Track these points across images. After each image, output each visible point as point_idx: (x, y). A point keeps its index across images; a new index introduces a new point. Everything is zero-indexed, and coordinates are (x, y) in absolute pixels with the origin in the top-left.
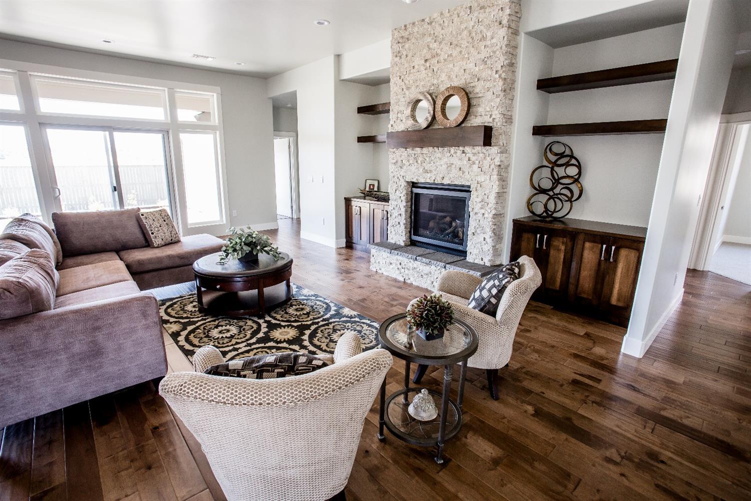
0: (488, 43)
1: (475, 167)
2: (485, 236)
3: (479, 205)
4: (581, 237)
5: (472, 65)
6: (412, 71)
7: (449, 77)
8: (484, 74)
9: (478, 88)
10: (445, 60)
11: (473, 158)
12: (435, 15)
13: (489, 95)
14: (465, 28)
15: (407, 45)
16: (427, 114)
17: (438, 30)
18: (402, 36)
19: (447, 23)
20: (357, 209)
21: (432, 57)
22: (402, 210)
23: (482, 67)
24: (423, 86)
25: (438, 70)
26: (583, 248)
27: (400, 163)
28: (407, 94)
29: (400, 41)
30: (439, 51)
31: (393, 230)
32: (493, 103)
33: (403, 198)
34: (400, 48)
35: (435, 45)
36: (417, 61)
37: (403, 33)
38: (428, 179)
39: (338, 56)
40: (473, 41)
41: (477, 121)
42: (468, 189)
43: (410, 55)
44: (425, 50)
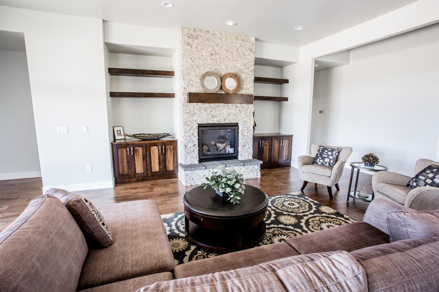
0: (247, 57)
1: (243, 114)
2: (249, 146)
3: (246, 132)
4: (274, 139)
5: (239, 65)
6: (200, 58)
7: (227, 68)
8: (245, 70)
9: (243, 76)
10: (224, 58)
11: (241, 110)
12: (217, 32)
13: (248, 81)
14: (235, 46)
15: (196, 41)
16: (216, 85)
17: (218, 41)
18: (191, 34)
19: (224, 40)
20: (130, 149)
21: (216, 54)
22: (196, 142)
23: (244, 67)
24: (210, 68)
25: (219, 62)
26: (274, 143)
27: (192, 112)
28: (197, 70)
29: (191, 36)
30: (220, 52)
31: (188, 156)
32: (250, 85)
33: (196, 134)
34: (191, 41)
35: (217, 48)
36: (205, 53)
37: (192, 32)
38: (215, 121)
39: (104, 21)
40: (239, 54)
41: (243, 92)
42: (236, 125)
43: (199, 48)
44: (211, 49)
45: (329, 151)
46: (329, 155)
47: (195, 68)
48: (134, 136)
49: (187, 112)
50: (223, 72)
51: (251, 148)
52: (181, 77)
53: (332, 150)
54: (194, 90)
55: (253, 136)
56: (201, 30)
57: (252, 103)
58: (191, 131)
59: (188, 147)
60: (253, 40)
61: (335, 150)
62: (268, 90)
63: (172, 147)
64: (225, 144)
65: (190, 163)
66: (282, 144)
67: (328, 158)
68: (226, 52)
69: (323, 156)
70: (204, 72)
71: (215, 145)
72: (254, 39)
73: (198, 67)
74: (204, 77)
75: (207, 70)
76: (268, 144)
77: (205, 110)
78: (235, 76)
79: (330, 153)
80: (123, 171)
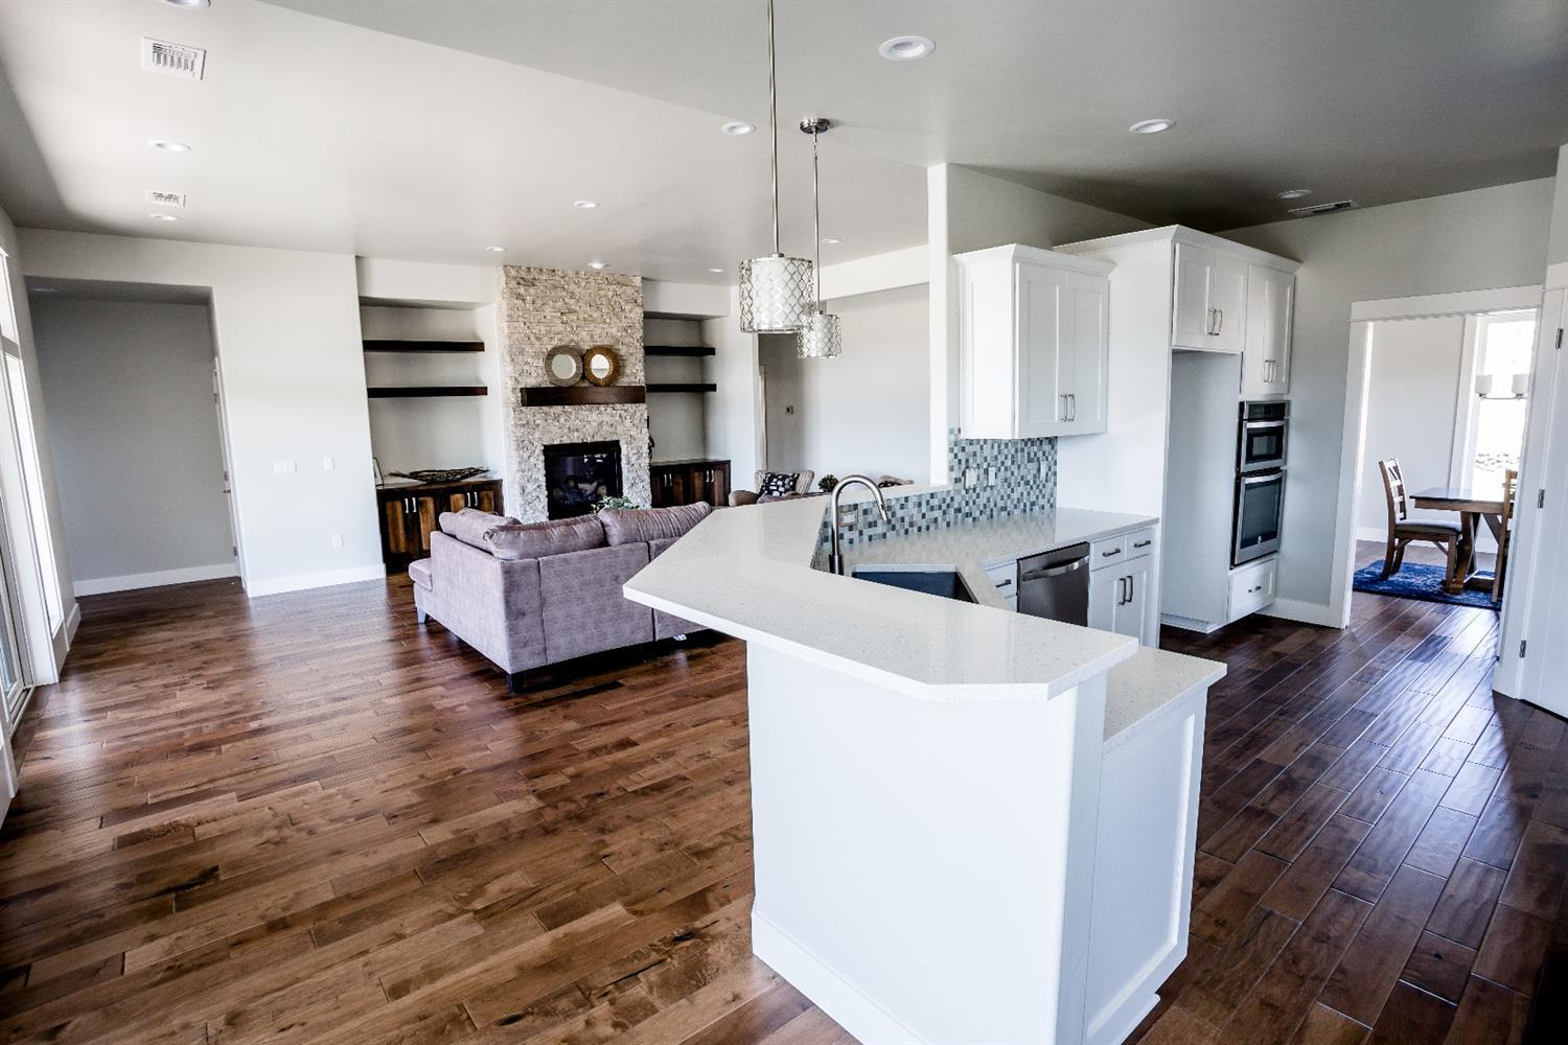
0: (628, 315)
1: (628, 422)
2: (643, 484)
3: (636, 457)
4: (693, 469)
5: (615, 331)
6: (541, 321)
7: (592, 336)
8: (626, 340)
9: (623, 351)
10: (585, 319)
11: (624, 415)
12: (570, 272)
14: (605, 295)
15: (532, 291)
16: (574, 370)
17: (573, 287)
18: (522, 278)
19: (583, 284)
20: (410, 502)
21: (572, 312)
22: (542, 480)
23: (624, 334)
24: (560, 340)
25: (577, 327)
26: (694, 477)
27: (532, 423)
28: (537, 344)
29: (522, 282)
30: (577, 308)
31: (528, 508)
32: (637, 367)
33: (541, 465)
34: (522, 290)
35: (572, 301)
36: (548, 311)
37: (523, 274)
38: (575, 438)
39: (357, 257)
40: (614, 309)
41: (624, 381)
42: (616, 444)
43: (539, 303)
44: (561, 303)
45: (779, 479)
46: (778, 487)
47: (533, 339)
48: (414, 475)
49: (521, 422)
50: (586, 347)
51: (648, 487)
52: (508, 359)
53: (785, 477)
54: (531, 382)
55: (650, 465)
56: (541, 270)
57: (643, 402)
58: (532, 459)
59: (527, 491)
60: (638, 281)
61: (788, 477)
62: (676, 371)
63: (491, 494)
64: (595, 484)
65: (532, 522)
66: (711, 479)
67: (777, 490)
68: (588, 309)
69: (771, 488)
70: (550, 347)
71: (576, 487)
72: (639, 279)
73: (538, 339)
74: (551, 355)
75: (556, 343)
76: (681, 481)
77: (557, 418)
78: (608, 351)
79: (780, 483)
80: (397, 546)
